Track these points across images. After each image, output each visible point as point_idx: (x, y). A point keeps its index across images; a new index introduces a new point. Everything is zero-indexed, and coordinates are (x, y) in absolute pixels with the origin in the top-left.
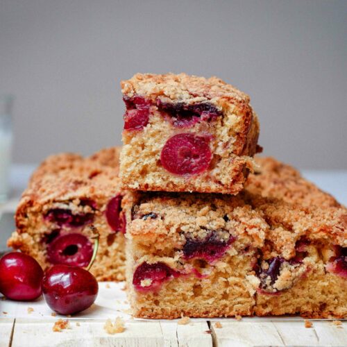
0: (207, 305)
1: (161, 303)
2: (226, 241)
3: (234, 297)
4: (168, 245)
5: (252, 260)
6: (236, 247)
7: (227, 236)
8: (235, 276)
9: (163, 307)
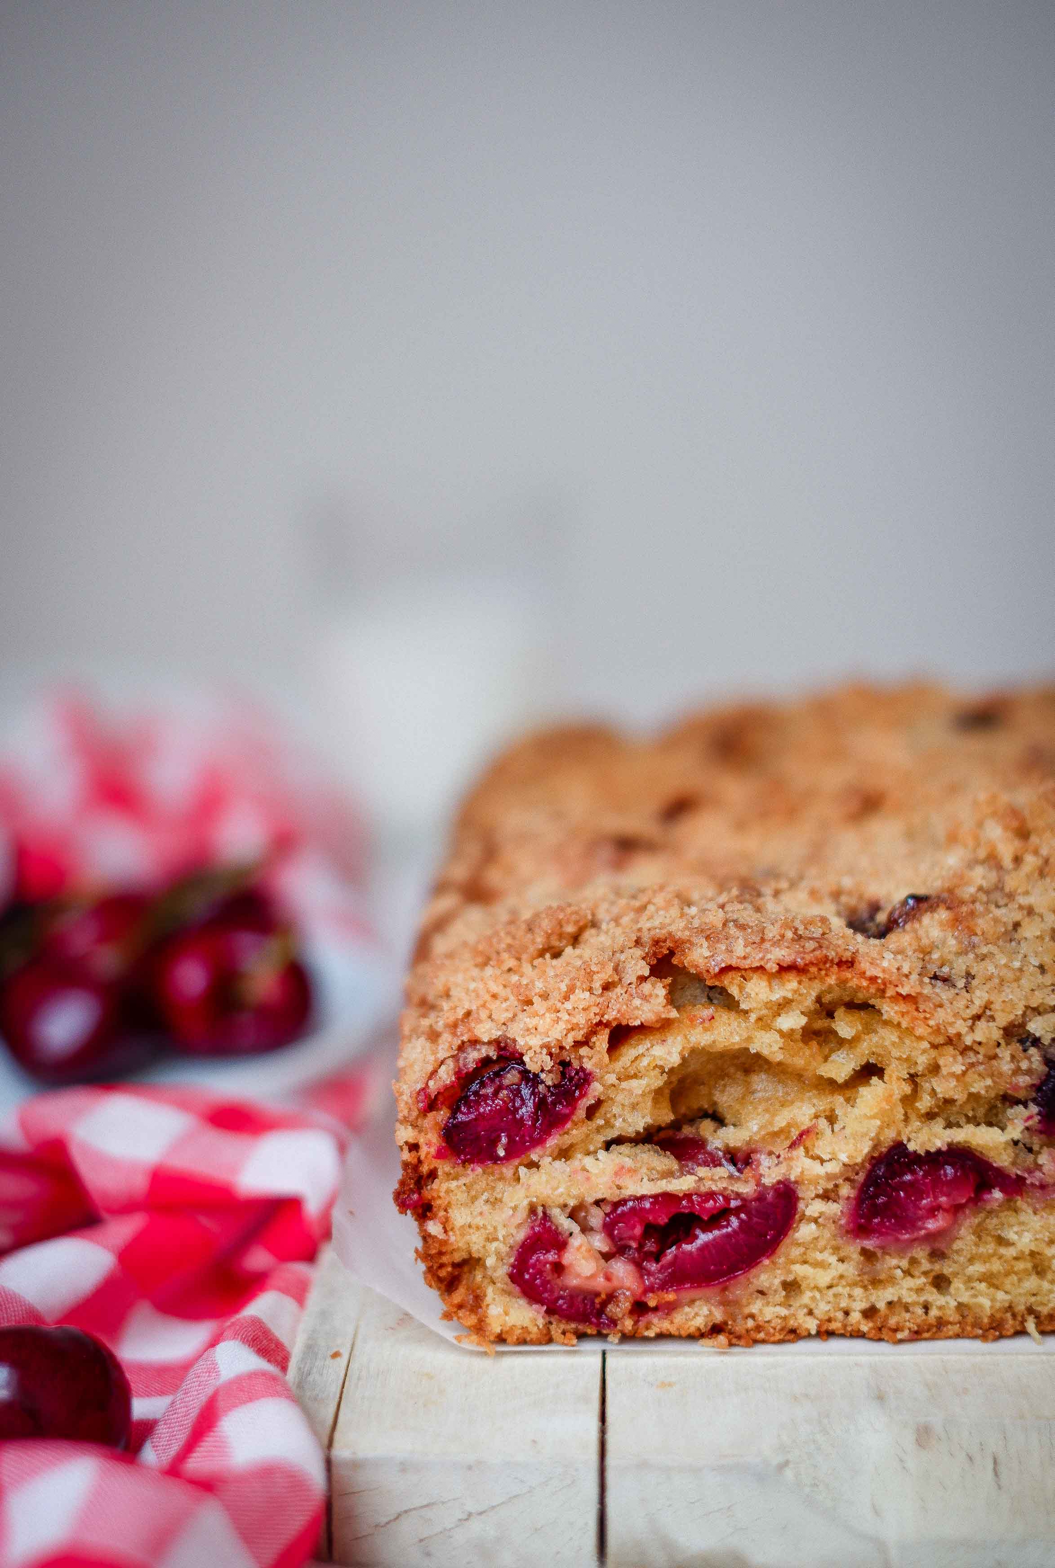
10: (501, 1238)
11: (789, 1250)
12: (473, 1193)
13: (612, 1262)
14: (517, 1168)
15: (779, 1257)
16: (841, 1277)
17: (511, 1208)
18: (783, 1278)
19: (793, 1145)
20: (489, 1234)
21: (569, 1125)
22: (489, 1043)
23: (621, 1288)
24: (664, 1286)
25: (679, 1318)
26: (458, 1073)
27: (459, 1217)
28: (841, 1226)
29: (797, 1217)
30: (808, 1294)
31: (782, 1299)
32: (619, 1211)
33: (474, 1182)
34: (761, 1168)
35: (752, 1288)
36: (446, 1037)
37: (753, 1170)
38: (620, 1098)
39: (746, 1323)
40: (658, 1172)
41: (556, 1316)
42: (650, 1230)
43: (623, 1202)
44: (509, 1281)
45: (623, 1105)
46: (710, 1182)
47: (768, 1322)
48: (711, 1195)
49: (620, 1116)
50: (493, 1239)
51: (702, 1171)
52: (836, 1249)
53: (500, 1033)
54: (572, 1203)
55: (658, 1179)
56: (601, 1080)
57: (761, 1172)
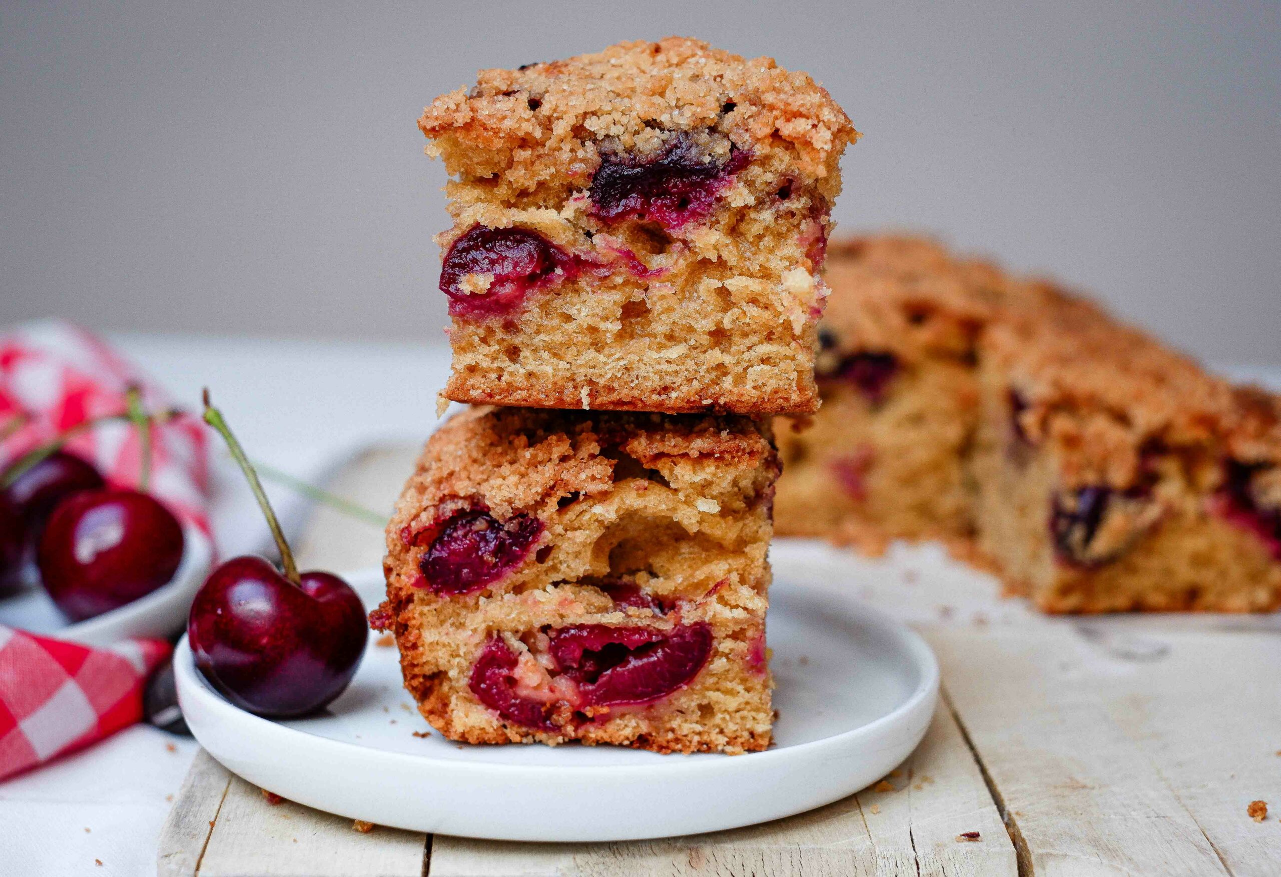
0: (665, 367)
1: (525, 353)
2: (720, 163)
3: (748, 342)
4: (545, 174)
5: (803, 226)
6: (750, 184)
7: (721, 148)
8: (751, 276)
9: (532, 366)
10: (462, 654)
11: (704, 679)
12: (442, 617)
13: (557, 678)
14: (478, 598)
15: (697, 685)
16: (747, 703)
17: (472, 630)
18: (698, 702)
19: (709, 593)
20: (454, 651)
21: (521, 565)
22: (465, 498)
23: (563, 699)
24: (600, 701)
25: (611, 727)
26: (436, 519)
27: (429, 636)
28: (747, 661)
29: (711, 652)
30: (719, 716)
31: (698, 719)
32: (562, 636)
33: (443, 608)
34: (682, 611)
35: (674, 708)
36: (432, 490)
37: (675, 612)
38: (565, 546)
39: (667, 736)
40: (595, 607)
41: (510, 721)
42: (587, 654)
43: (566, 629)
44: (469, 690)
45: (568, 553)
46: (637, 620)
47: (686, 736)
48: (638, 630)
49: (565, 562)
50: (455, 655)
51: (632, 610)
52: (743, 681)
53: (474, 490)
54: (522, 628)
55: (594, 613)
56: (550, 529)
57: (682, 614)
